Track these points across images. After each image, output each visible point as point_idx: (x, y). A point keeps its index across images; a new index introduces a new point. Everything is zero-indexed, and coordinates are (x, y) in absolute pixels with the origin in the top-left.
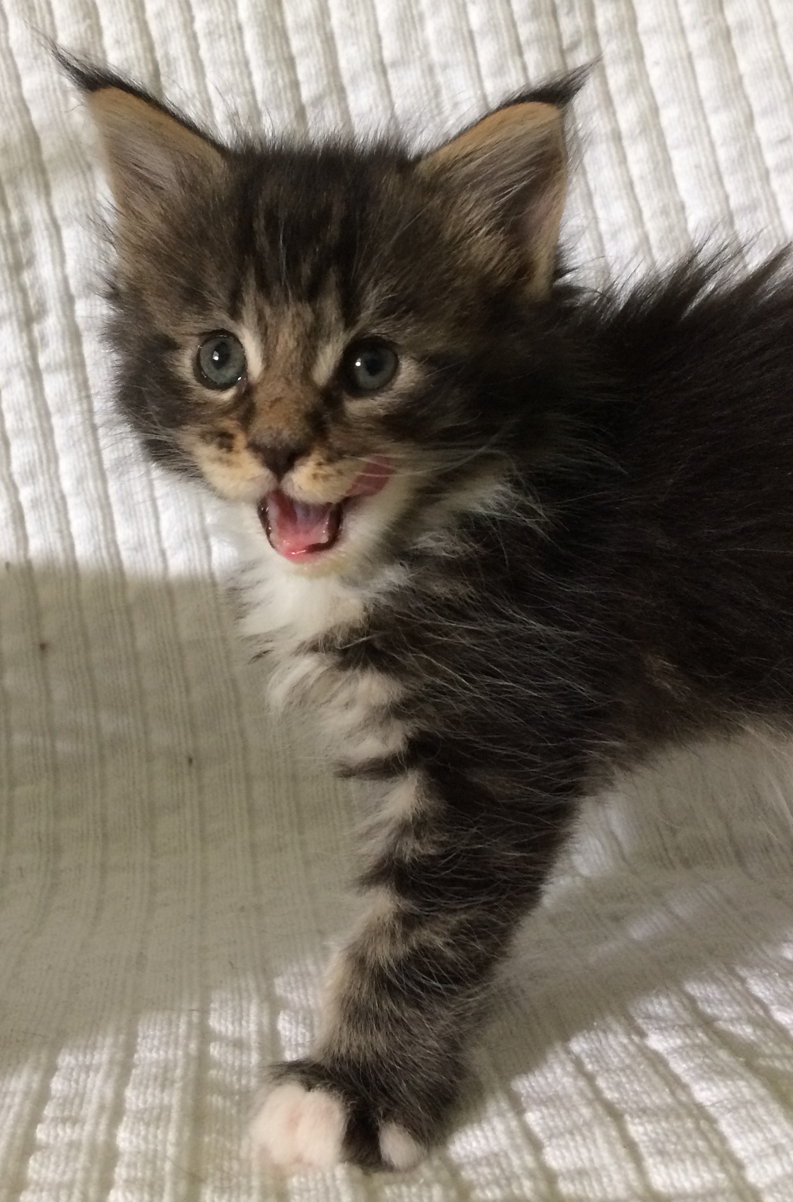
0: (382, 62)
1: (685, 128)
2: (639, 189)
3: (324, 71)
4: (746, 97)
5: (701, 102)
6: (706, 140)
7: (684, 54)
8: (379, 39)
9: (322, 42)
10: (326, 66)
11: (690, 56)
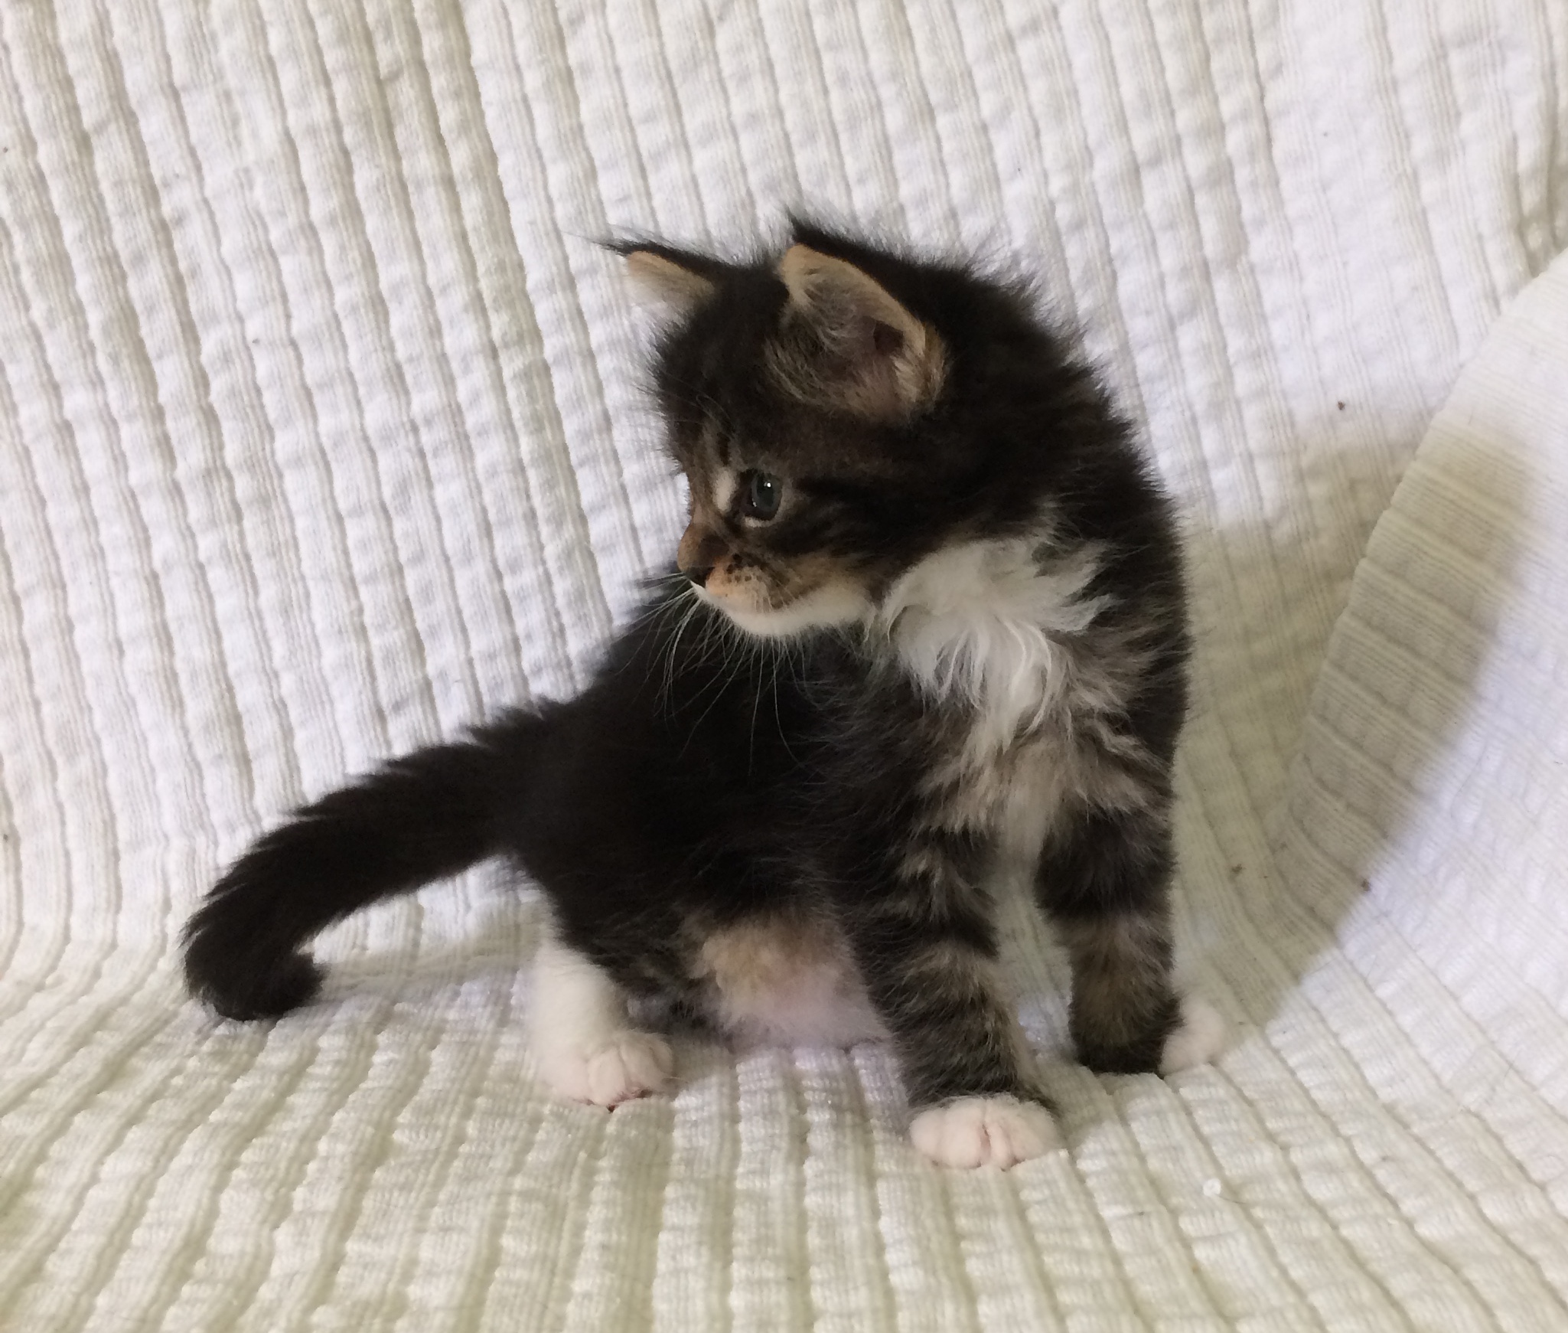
0: (171, 85)
1: (520, 180)
2: (473, 241)
3: (106, 95)
4: (586, 149)
5: (538, 152)
6: (542, 193)
7: (518, 96)
8: (168, 59)
9: (102, 61)
10: (109, 88)
11: (525, 99)
